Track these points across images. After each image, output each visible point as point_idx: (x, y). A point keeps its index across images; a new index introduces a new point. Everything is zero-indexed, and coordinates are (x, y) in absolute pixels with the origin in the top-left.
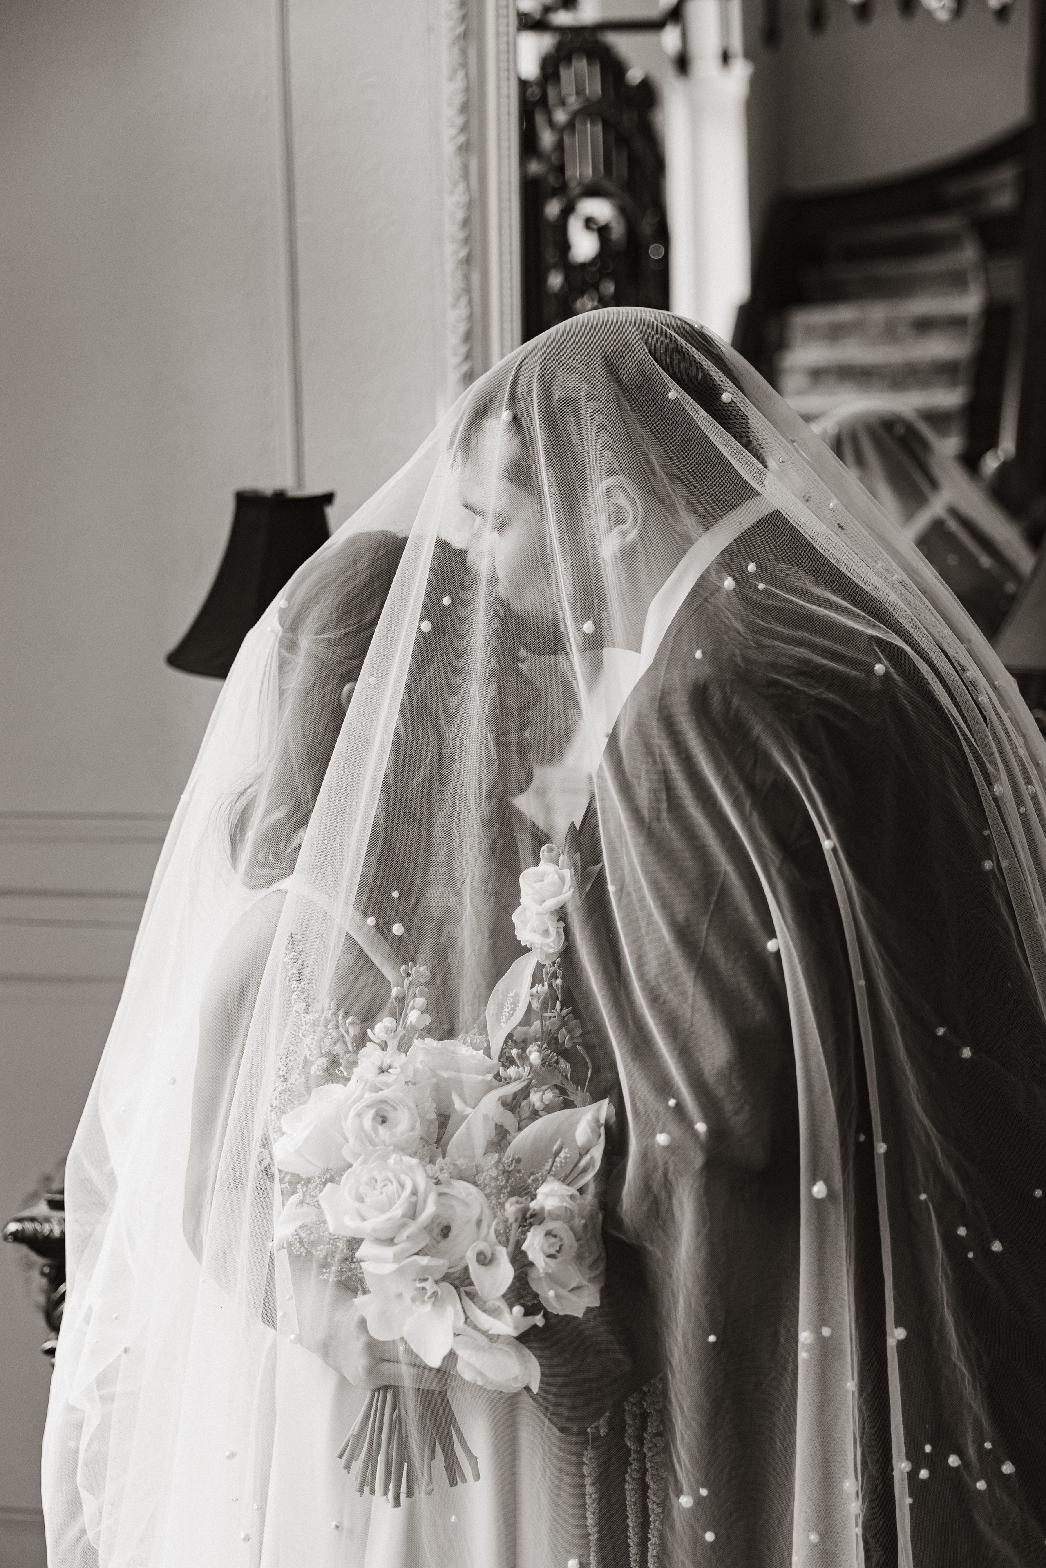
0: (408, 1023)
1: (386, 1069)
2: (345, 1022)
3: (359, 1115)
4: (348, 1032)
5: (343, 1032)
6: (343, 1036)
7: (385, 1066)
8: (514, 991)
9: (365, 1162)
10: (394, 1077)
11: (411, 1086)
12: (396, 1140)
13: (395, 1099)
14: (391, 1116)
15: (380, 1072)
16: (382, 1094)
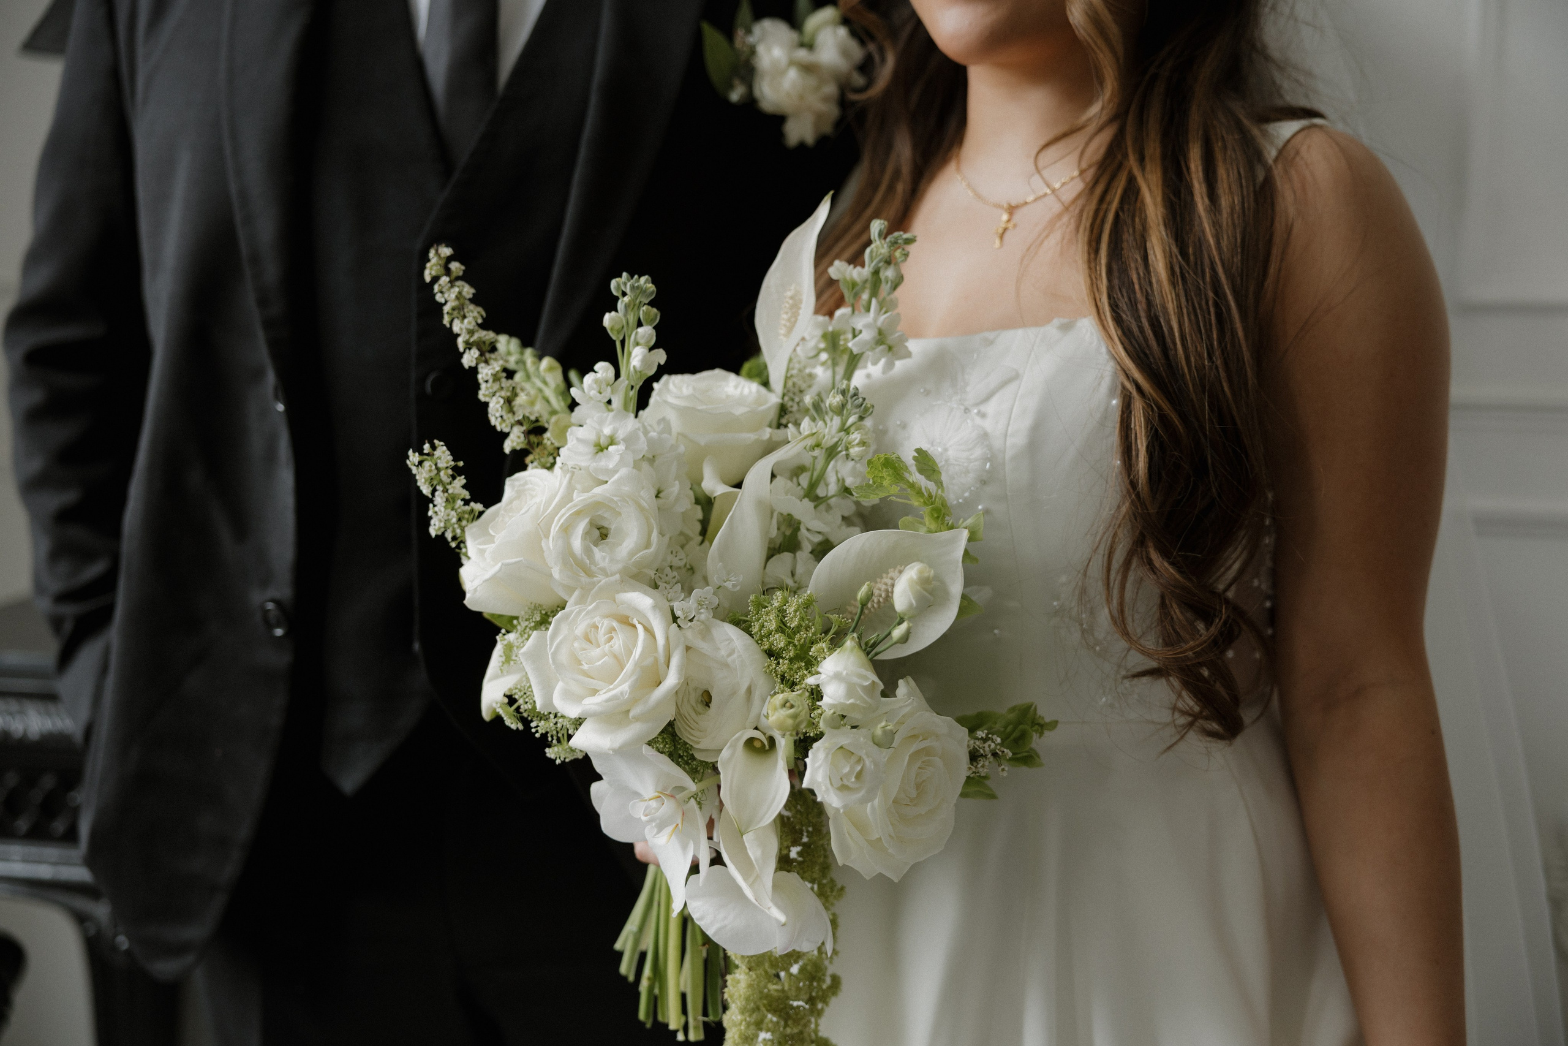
0: (632, 368)
1: (606, 445)
2: (538, 369)
3: (566, 530)
4: (545, 383)
5: (539, 384)
6: (540, 391)
7: (603, 442)
8: (792, 287)
9: (582, 600)
10: (617, 458)
11: (645, 466)
12: (620, 566)
13: (618, 498)
14: (613, 527)
15: (597, 452)
16: (598, 490)
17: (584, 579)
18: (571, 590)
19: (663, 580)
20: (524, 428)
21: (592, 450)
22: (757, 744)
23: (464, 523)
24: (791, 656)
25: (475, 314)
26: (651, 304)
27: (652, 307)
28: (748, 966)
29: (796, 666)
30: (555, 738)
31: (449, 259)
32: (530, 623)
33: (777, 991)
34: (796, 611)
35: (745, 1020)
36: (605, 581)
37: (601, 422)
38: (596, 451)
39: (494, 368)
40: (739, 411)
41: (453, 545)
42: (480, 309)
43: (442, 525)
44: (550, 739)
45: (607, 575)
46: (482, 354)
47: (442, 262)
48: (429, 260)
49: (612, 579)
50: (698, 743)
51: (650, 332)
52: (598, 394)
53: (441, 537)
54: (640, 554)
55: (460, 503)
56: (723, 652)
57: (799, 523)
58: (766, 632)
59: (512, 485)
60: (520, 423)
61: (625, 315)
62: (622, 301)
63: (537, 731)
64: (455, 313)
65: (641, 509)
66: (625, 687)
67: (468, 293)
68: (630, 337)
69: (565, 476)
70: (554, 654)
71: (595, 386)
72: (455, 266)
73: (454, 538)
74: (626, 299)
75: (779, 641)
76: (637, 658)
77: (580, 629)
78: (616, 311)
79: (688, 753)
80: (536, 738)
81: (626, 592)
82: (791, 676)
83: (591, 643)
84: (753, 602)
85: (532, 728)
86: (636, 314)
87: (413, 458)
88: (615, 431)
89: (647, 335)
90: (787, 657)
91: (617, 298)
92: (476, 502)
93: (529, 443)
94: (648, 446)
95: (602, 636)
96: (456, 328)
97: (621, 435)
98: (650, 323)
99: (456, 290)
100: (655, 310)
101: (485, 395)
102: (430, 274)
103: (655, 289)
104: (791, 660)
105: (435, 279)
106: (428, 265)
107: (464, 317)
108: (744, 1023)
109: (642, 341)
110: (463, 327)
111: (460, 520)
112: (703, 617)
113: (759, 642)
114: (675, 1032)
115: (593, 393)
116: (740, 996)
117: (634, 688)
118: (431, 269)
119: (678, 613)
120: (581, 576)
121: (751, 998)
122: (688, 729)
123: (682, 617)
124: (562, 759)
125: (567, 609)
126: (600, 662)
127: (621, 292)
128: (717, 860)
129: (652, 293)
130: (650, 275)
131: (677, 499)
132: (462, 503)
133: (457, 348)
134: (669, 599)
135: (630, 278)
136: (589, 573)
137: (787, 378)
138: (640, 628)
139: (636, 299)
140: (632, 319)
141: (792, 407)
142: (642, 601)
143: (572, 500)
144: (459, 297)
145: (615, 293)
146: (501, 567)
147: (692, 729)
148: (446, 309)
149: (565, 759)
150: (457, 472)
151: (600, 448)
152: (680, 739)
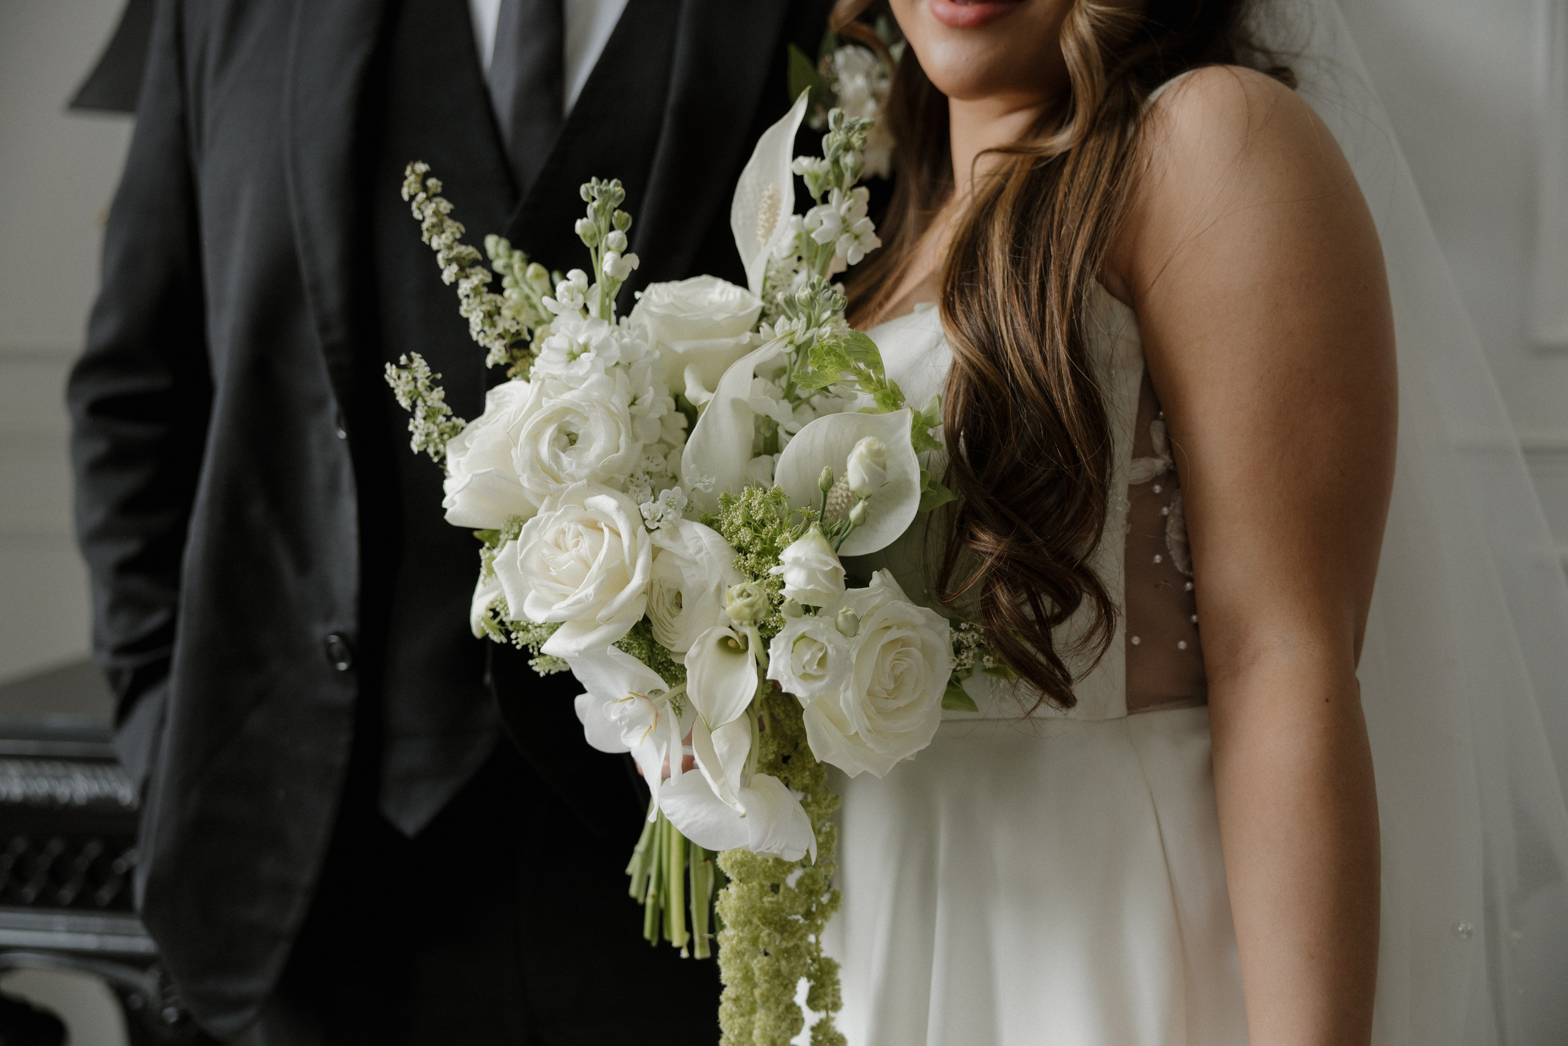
0: (604, 274)
1: (578, 352)
2: (525, 275)
3: (535, 437)
7: (576, 350)
8: (770, 187)
9: (552, 507)
10: (588, 365)
11: (619, 372)
12: (586, 471)
13: (586, 403)
14: (581, 432)
15: (570, 361)
16: (567, 396)
17: (553, 485)
18: (541, 497)
19: (634, 484)
20: (504, 342)
21: (564, 357)
22: (731, 643)
23: (446, 436)
24: (758, 549)
25: (453, 229)
26: (622, 207)
27: (624, 210)
28: (739, 877)
29: (763, 560)
30: (536, 649)
31: (426, 176)
32: (509, 536)
33: (771, 902)
34: (760, 504)
35: (738, 935)
36: (572, 486)
37: (577, 331)
38: (569, 359)
39: (472, 282)
40: (720, 317)
41: (436, 460)
42: (457, 224)
43: (423, 438)
44: (531, 650)
45: (575, 481)
46: (462, 269)
47: (419, 179)
48: (406, 178)
49: (579, 483)
50: (673, 645)
51: (620, 236)
52: (570, 302)
53: (424, 454)
54: (609, 457)
55: (441, 419)
56: (691, 550)
57: (778, 425)
58: (734, 528)
59: (494, 397)
60: (501, 336)
61: (596, 219)
62: (591, 206)
63: (518, 643)
64: (436, 230)
65: (610, 413)
66: (590, 590)
67: (445, 208)
68: (601, 242)
69: (536, 384)
70: (523, 561)
71: (566, 294)
72: (432, 182)
73: (437, 453)
74: (595, 204)
75: (746, 535)
76: (601, 560)
77: (549, 535)
78: (587, 217)
79: (668, 658)
80: (517, 650)
81: (594, 496)
82: (759, 571)
83: (560, 548)
84: (722, 500)
85: (512, 640)
86: (608, 218)
87: (391, 370)
88: (589, 339)
89: (617, 240)
90: (754, 551)
91: (587, 203)
92: (457, 417)
93: (512, 357)
94: (621, 352)
95: (570, 540)
96: (435, 244)
97: (594, 342)
98: (622, 227)
99: (433, 205)
100: (626, 215)
101: (466, 311)
102: (409, 192)
103: (624, 194)
104: (759, 554)
105: (412, 198)
106: (406, 183)
107: (443, 232)
108: (736, 938)
109: (613, 246)
110: (441, 242)
111: (442, 434)
112: (670, 517)
113: (729, 539)
114: (679, 949)
115: (565, 301)
116: (730, 908)
117: (598, 591)
118: (409, 186)
119: (645, 514)
120: (549, 483)
121: (742, 909)
122: (665, 633)
123: (650, 519)
124: (547, 672)
125: (539, 516)
126: (566, 567)
127: (591, 198)
128: (689, 764)
129: (621, 196)
130: (619, 179)
131: (652, 406)
132: (444, 419)
133: (438, 266)
134: (639, 502)
135: (599, 182)
136: (558, 480)
137: (766, 279)
138: (606, 530)
139: (607, 204)
140: (603, 224)
141: (770, 309)
142: (606, 503)
143: (542, 407)
144: (436, 213)
145: (585, 198)
146: (472, 478)
147: (667, 631)
148: (425, 226)
149: (549, 671)
150: (433, 384)
151: (573, 357)
152: (659, 644)
